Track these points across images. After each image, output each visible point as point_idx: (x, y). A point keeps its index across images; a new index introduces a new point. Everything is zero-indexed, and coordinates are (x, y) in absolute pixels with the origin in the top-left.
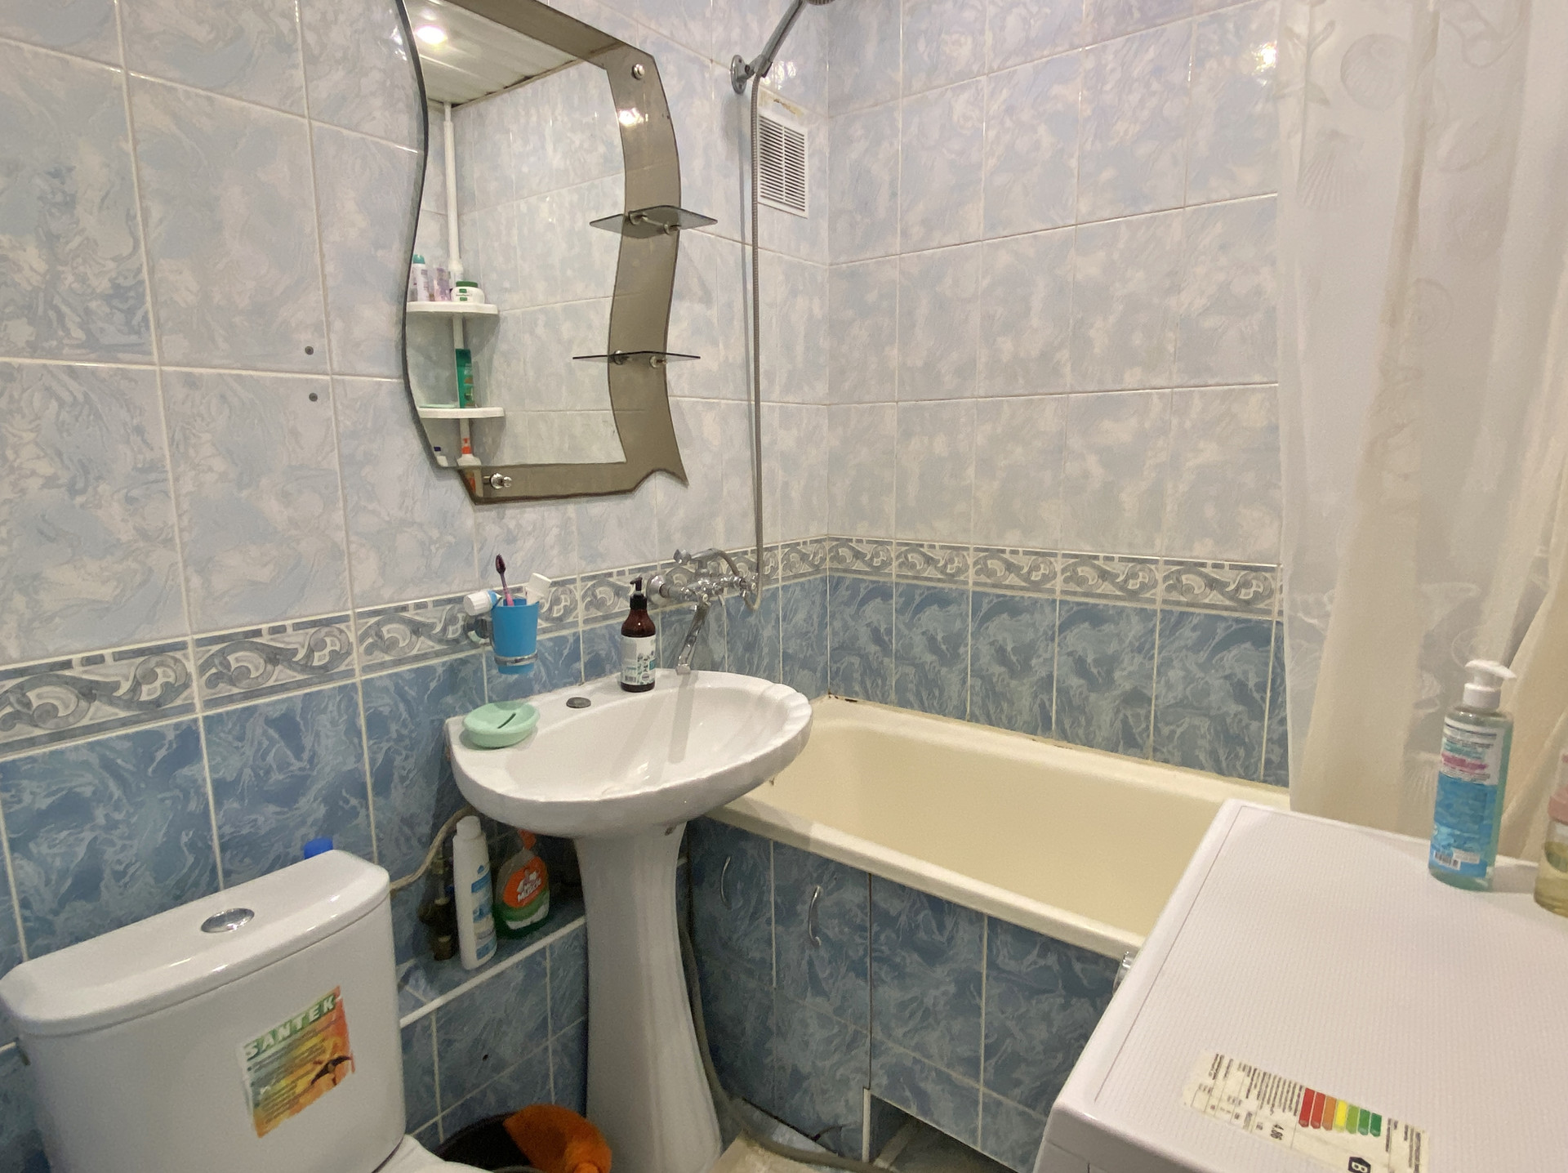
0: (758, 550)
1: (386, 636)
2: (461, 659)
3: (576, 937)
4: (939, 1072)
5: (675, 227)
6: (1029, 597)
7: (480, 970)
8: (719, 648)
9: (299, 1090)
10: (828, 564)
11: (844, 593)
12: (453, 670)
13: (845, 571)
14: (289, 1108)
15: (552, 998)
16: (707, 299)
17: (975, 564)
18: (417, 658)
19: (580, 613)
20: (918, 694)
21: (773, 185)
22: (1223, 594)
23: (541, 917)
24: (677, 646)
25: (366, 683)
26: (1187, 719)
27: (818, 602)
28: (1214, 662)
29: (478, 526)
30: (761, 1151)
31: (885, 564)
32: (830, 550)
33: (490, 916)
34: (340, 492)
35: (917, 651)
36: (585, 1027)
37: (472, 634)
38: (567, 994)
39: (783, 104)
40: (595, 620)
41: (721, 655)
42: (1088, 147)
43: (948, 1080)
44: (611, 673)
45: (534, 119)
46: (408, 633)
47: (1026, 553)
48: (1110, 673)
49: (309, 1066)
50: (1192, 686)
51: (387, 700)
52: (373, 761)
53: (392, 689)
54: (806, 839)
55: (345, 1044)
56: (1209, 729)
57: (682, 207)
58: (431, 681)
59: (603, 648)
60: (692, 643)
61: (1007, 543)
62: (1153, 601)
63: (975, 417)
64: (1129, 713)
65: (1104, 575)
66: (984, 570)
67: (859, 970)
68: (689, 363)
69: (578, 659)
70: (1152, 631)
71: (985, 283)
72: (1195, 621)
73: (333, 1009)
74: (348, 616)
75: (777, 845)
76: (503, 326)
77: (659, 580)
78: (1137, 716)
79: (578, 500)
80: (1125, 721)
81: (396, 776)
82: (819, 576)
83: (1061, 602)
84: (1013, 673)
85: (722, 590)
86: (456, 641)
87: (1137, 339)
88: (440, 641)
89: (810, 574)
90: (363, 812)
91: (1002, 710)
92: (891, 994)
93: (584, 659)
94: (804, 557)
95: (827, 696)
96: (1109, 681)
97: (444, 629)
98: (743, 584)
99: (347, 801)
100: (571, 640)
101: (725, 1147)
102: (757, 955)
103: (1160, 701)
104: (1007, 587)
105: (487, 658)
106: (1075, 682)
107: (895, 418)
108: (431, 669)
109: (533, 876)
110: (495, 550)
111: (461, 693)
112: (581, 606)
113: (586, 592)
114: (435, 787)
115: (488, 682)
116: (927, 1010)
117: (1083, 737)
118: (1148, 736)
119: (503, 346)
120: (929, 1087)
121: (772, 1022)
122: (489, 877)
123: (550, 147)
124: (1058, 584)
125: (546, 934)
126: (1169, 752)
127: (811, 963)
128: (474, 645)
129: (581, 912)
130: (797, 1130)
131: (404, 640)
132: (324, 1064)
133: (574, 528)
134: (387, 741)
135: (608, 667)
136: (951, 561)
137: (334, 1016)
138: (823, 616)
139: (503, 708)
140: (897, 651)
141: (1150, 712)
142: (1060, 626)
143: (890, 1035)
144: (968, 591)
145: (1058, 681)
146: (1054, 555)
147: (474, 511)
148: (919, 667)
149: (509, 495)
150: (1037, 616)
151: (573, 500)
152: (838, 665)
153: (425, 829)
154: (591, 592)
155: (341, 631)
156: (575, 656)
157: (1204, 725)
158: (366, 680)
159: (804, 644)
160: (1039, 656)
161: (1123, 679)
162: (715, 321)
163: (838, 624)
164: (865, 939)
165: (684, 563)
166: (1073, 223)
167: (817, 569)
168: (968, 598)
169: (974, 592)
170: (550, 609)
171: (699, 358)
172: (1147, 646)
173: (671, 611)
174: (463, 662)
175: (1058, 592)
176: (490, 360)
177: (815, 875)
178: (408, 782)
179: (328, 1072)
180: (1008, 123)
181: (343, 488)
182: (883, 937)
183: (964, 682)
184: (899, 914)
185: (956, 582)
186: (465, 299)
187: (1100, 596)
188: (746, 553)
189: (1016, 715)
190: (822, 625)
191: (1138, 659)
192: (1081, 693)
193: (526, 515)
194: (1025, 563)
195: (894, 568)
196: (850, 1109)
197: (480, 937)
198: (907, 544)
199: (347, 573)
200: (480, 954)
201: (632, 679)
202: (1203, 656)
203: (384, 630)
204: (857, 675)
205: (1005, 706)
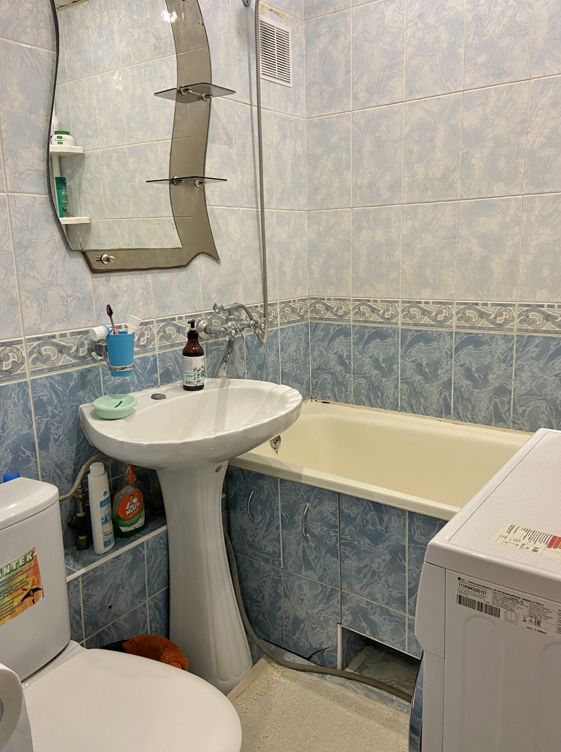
0: (265, 305)
1: (44, 353)
2: (86, 369)
3: (161, 538)
4: (382, 608)
5: (208, 96)
6: (436, 331)
7: (105, 554)
8: (242, 368)
9: (15, 604)
10: (309, 315)
11: (320, 333)
12: (83, 375)
13: (321, 319)
14: (10, 614)
15: (148, 574)
16: (229, 143)
17: (403, 311)
18: (62, 367)
19: (157, 342)
20: (368, 396)
21: (270, 66)
22: (554, 324)
23: (140, 526)
24: (215, 365)
25: (33, 381)
26: (533, 403)
27: (303, 340)
28: (548, 366)
29: (95, 287)
30: (276, 666)
31: (346, 313)
32: (311, 306)
33: (111, 522)
34: (14, 265)
35: (367, 368)
36: (168, 593)
37: (94, 354)
38: (157, 572)
39: (275, 12)
40: (166, 347)
41: (243, 372)
42: (470, 40)
43: (388, 613)
44: (176, 380)
45: (106, 19)
46: (56, 352)
47: (434, 303)
48: (486, 375)
49: (20, 591)
50: (535, 382)
51: (46, 392)
52: (38, 429)
53: (48, 385)
54: (300, 476)
55: (39, 582)
56: (546, 408)
57: (213, 84)
58: (70, 382)
59: (170, 365)
60: (226, 361)
61: (422, 297)
62: (512, 330)
63: (401, 218)
64: (497, 400)
65: (482, 315)
66: (408, 315)
67: (332, 551)
68: (219, 184)
69: (156, 371)
70: (512, 349)
71: (407, 129)
72: (537, 342)
73: (32, 559)
74: (21, 341)
75: (282, 481)
76: (87, 161)
77: (204, 323)
78: (502, 402)
79: (153, 271)
80: (496, 406)
81: (52, 440)
82: (303, 323)
83: (456, 332)
84: (426, 379)
85: (243, 329)
86: (84, 357)
87: (502, 164)
88: (75, 357)
89: (298, 321)
90: (33, 459)
91: (420, 404)
92: (352, 563)
93: (160, 371)
94: (293, 310)
95: (310, 400)
96: (486, 381)
97: (77, 351)
98: (256, 326)
99: (24, 453)
100: (152, 359)
101: (254, 663)
102: (270, 549)
103: (516, 392)
104: (423, 325)
105: (102, 368)
106: (465, 383)
107: (351, 219)
108: (70, 375)
109: (135, 500)
110: (105, 302)
111: (88, 390)
112: (157, 338)
113: (160, 329)
114: (75, 446)
115: (104, 384)
116: (374, 572)
117: (470, 417)
118: (510, 415)
119: (88, 176)
120: (376, 618)
121: (281, 590)
122: (109, 499)
123: (117, 39)
124: (454, 321)
125: (144, 535)
126: (522, 423)
127: (304, 552)
128: (95, 361)
129: (165, 523)
130: (298, 655)
131: (54, 356)
132: (28, 591)
133: (151, 290)
134: (47, 417)
135: (174, 377)
136: (388, 310)
137: (33, 563)
138: (307, 348)
139: (114, 398)
140: (355, 369)
141: (510, 399)
142: (455, 348)
143: (353, 589)
144: (398, 328)
145: (455, 383)
146: (452, 304)
147: (92, 277)
148: (368, 378)
149: (114, 268)
150: (441, 342)
151: (150, 271)
152: (317, 380)
153: (69, 471)
154: (162, 330)
155: (18, 350)
156: (154, 369)
157: (543, 405)
158: (33, 380)
159: (295, 366)
160: (443, 368)
161: (494, 381)
162: (235, 157)
163: (316, 353)
164: (337, 532)
165: (219, 313)
166: (462, 90)
167: (302, 318)
168: (398, 333)
169: (402, 330)
170: (139, 340)
171: (226, 180)
172: (509, 358)
173: (211, 343)
174: (89, 370)
175: (454, 327)
176: (80, 185)
177: (306, 497)
178: (59, 443)
179: (30, 596)
180: (420, 25)
181: (16, 262)
182: (347, 530)
183: (396, 387)
184: (357, 516)
185: (390, 323)
186: (62, 143)
187: (480, 328)
188: (257, 307)
189: (429, 406)
190: (306, 355)
191: (503, 366)
192: (469, 389)
193: (123, 281)
194: (433, 309)
195: (351, 316)
196: (329, 638)
197: (105, 534)
198: (360, 300)
199: (20, 315)
200: (106, 545)
201: (190, 383)
202: (542, 362)
203: (43, 349)
204: (329, 386)
205: (422, 400)
